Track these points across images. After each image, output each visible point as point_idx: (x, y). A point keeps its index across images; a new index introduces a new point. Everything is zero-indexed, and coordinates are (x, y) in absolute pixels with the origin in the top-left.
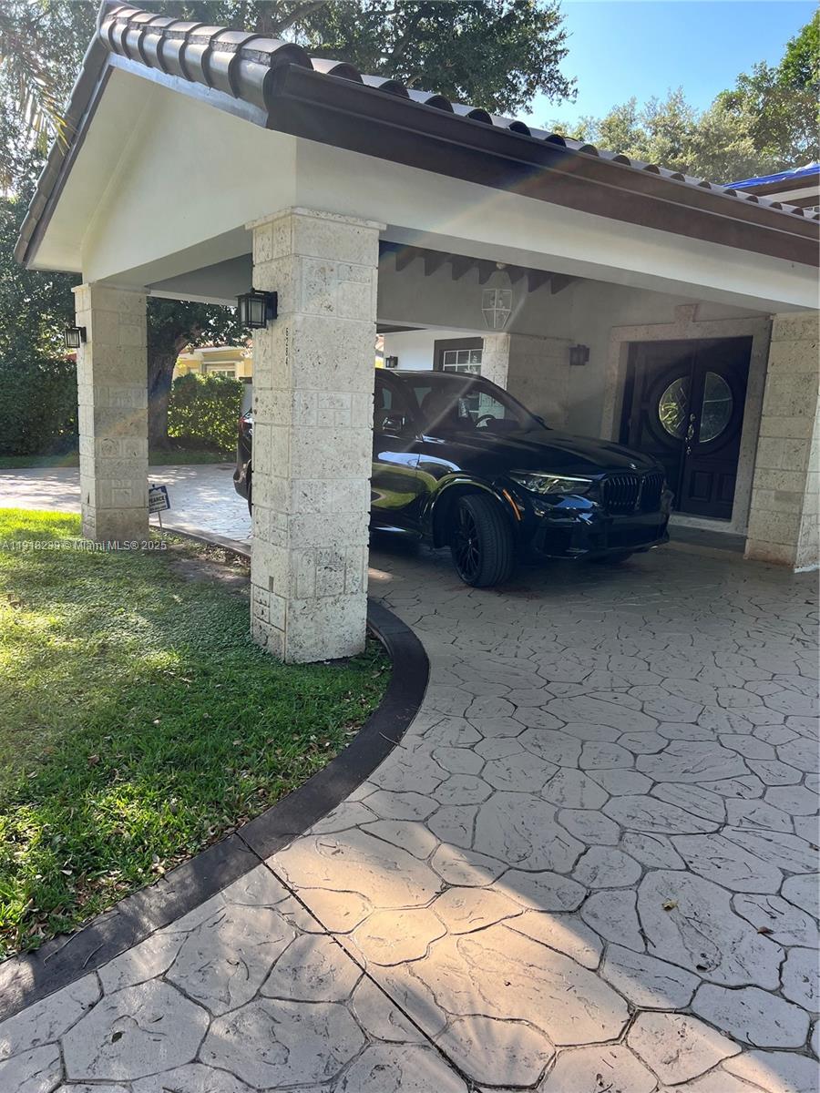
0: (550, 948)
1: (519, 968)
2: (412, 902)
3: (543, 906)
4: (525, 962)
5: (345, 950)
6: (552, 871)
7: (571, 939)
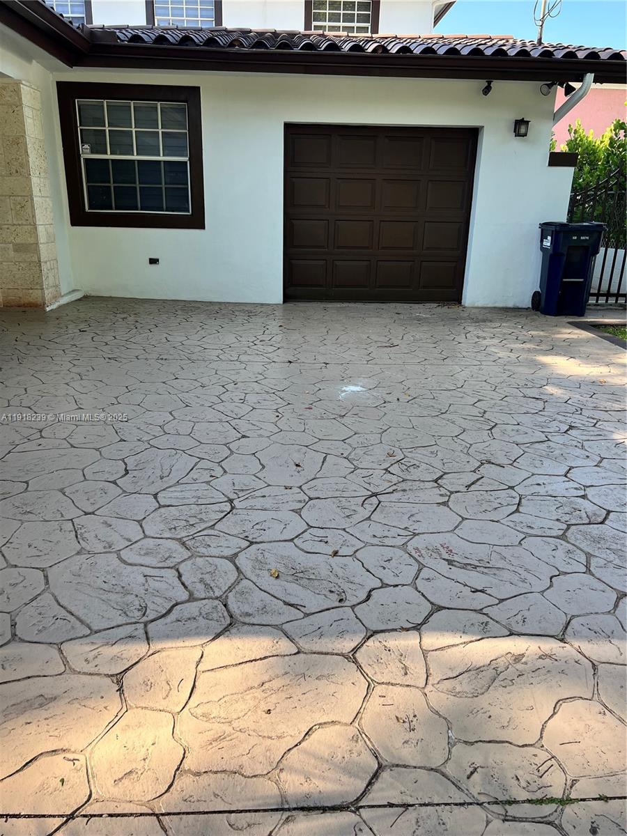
0: (255, 660)
1: (258, 693)
2: (109, 716)
3: (207, 634)
4: (256, 686)
5: (110, 815)
6: (177, 604)
7: (257, 643)
